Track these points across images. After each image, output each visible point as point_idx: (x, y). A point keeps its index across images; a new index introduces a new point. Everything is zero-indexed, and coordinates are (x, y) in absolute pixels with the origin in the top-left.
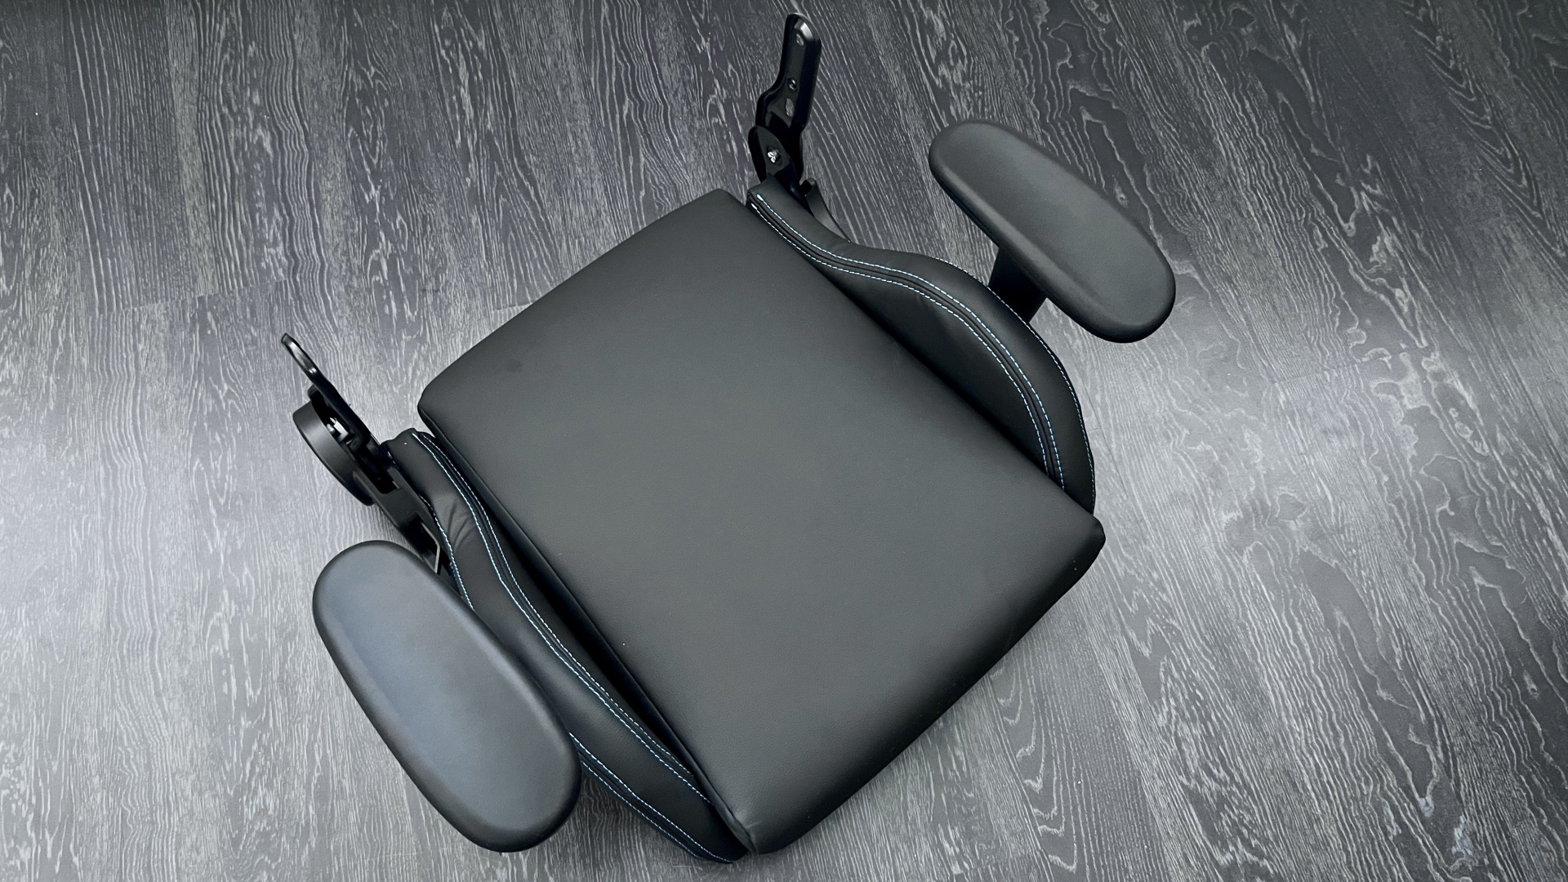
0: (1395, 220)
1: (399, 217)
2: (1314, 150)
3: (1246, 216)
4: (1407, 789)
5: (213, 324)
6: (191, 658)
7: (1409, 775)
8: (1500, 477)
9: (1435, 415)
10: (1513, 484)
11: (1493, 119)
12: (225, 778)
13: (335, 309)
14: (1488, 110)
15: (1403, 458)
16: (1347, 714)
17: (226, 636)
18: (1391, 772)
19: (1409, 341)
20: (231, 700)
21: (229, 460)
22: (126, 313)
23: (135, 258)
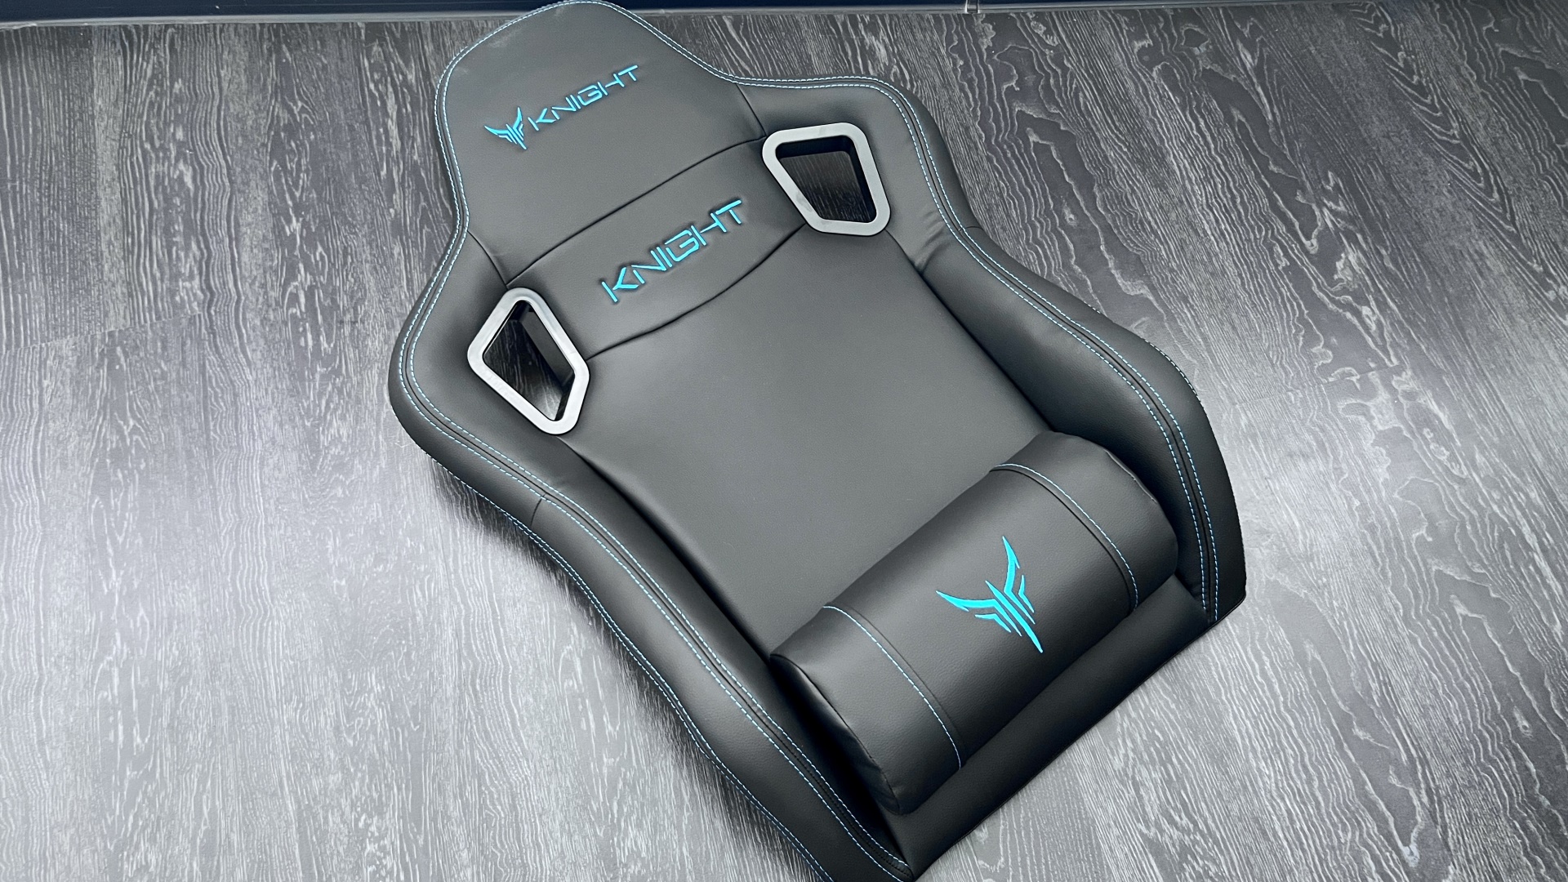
0: (1359, 236)
1: (320, 249)
2: (1272, 167)
3: (1202, 235)
4: (1389, 837)
5: (123, 359)
6: (77, 705)
7: (1391, 821)
8: (1480, 501)
9: (1409, 436)
10: (1495, 508)
11: (1461, 133)
12: (105, 832)
13: (250, 342)
14: (1455, 125)
15: (1375, 483)
16: (1321, 755)
17: (116, 681)
18: (1370, 818)
19: (1376, 359)
20: (116, 749)
21: (130, 497)
22: (34, 348)
23: (46, 294)
